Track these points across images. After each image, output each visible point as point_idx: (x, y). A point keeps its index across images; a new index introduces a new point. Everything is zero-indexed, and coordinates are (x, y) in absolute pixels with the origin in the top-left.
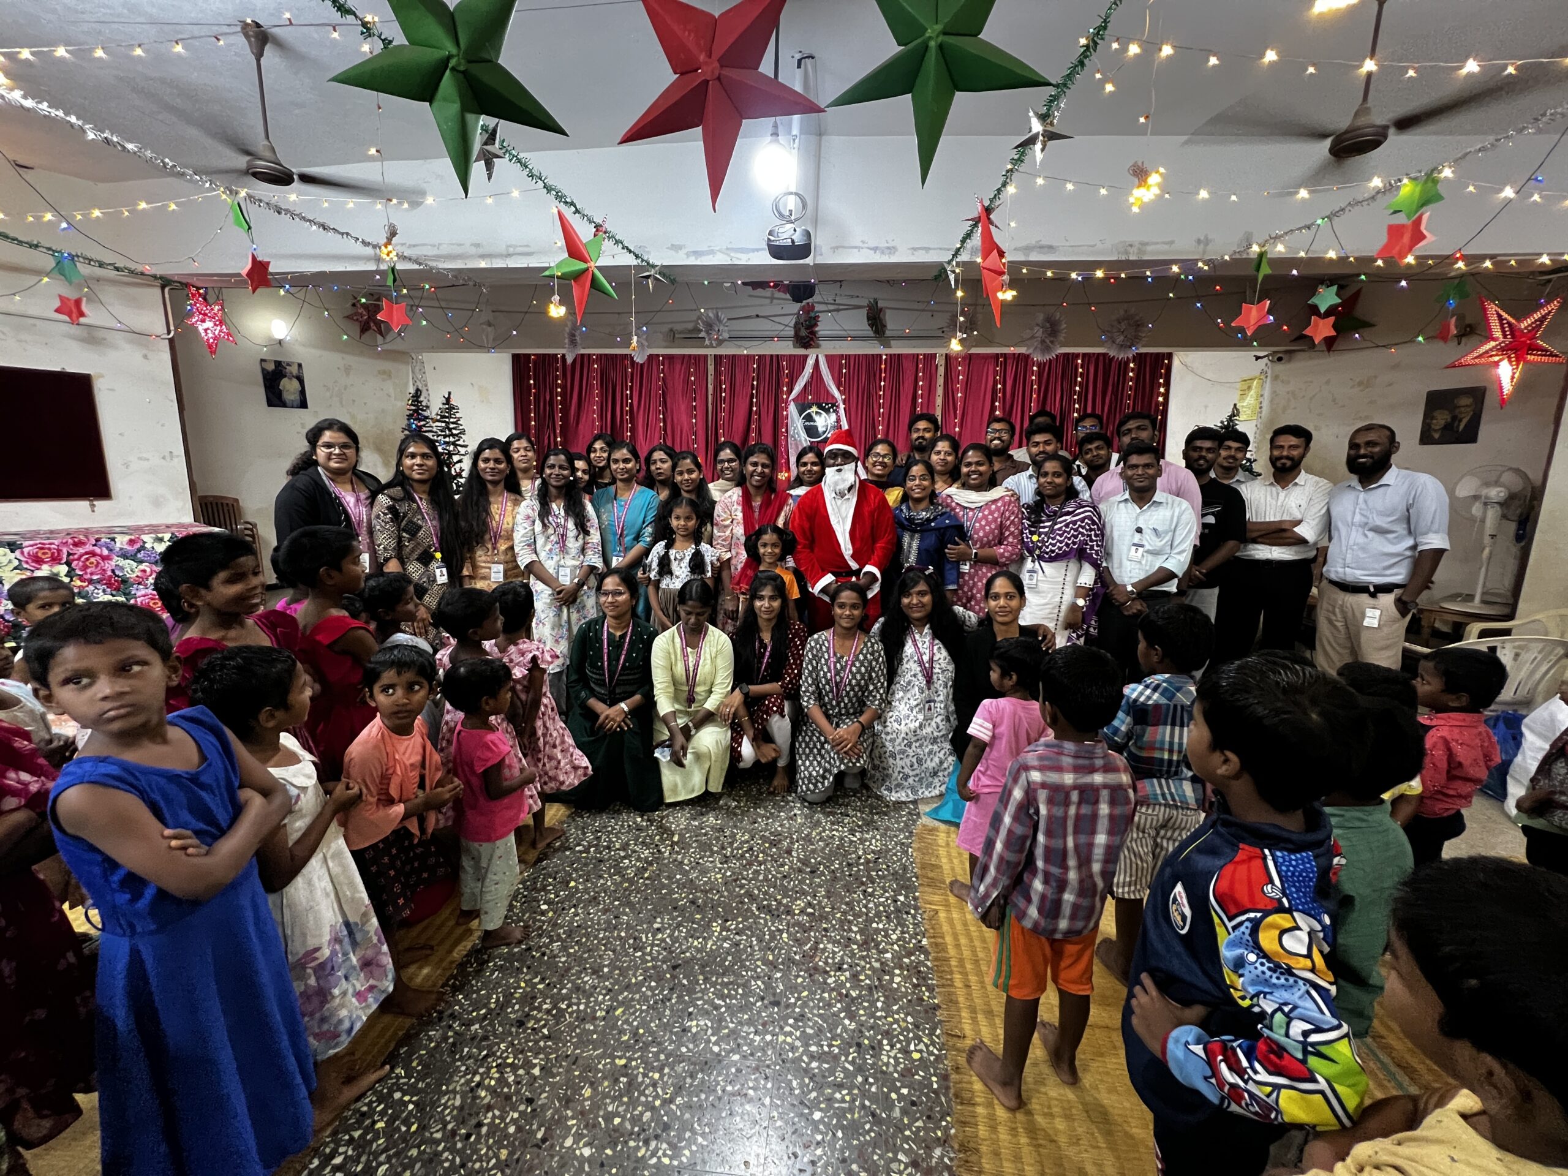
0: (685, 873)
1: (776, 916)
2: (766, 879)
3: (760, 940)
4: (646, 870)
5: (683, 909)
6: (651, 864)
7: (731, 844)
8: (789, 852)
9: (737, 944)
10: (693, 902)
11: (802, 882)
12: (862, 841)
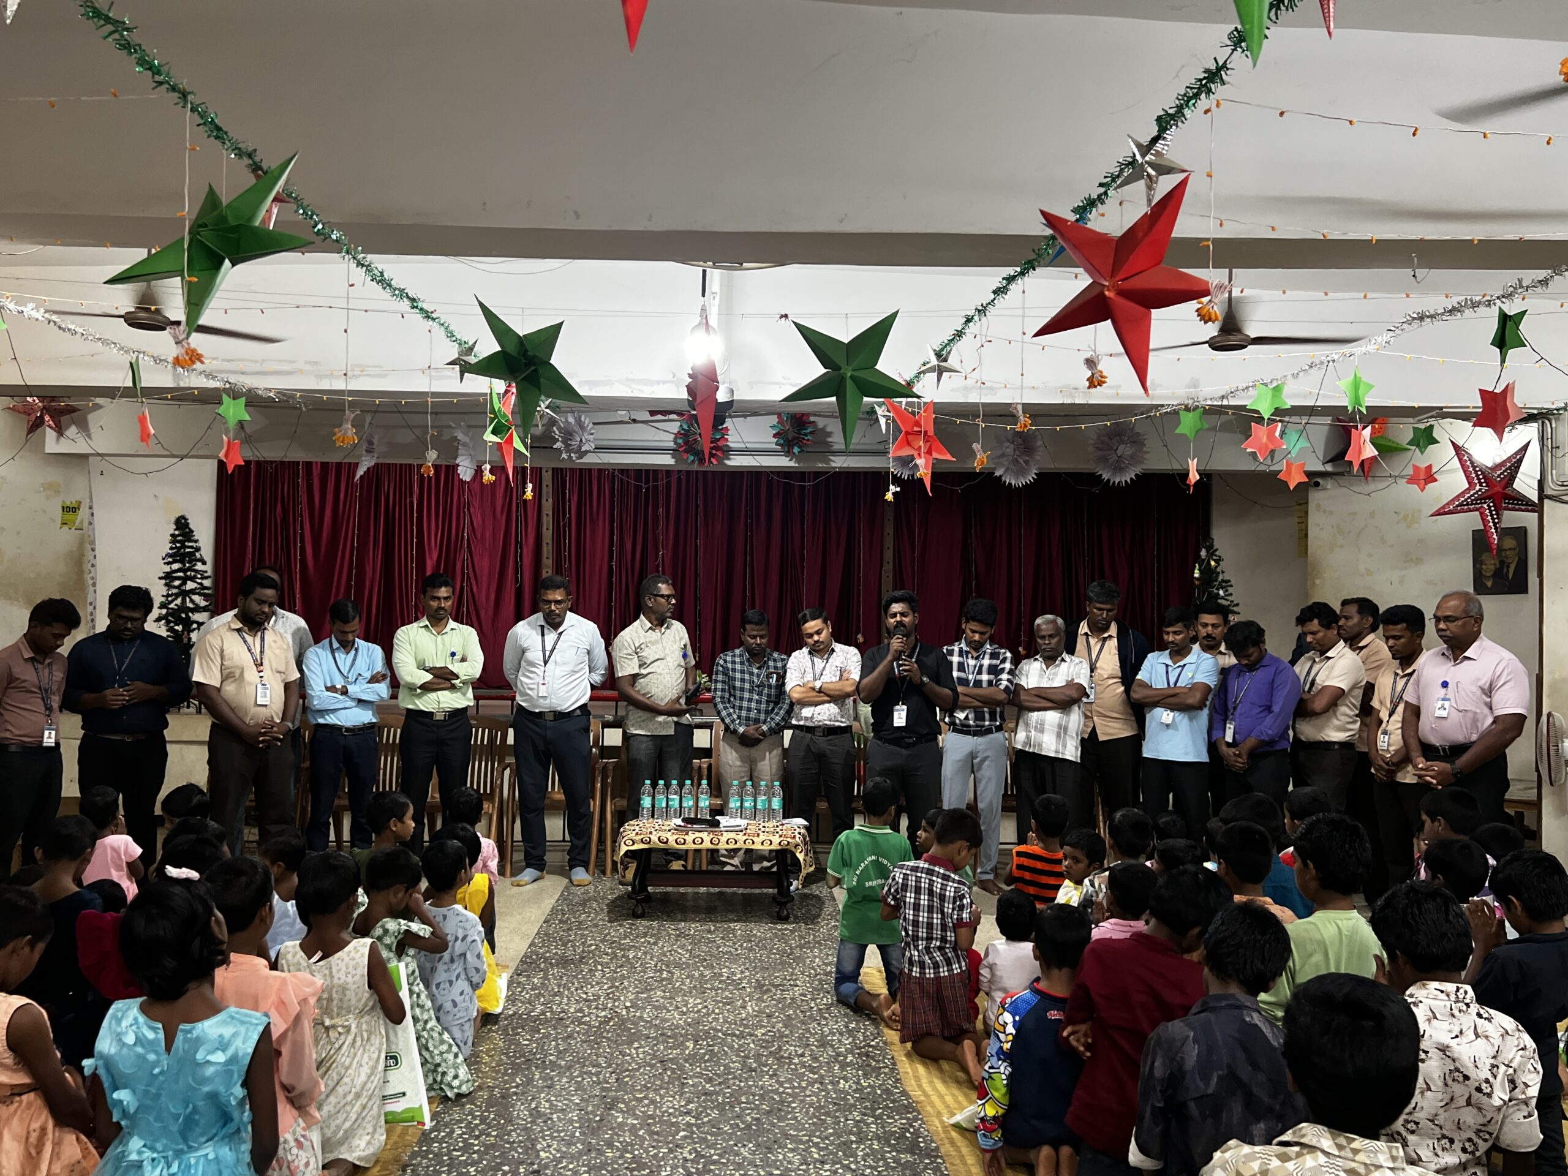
0: (647, 1022)
1: (742, 1036)
2: (725, 1021)
3: (731, 1048)
4: (609, 1022)
5: (655, 1038)
6: (611, 1018)
7: (686, 1005)
8: (744, 1007)
9: (712, 1051)
10: (661, 1035)
11: (762, 1021)
12: (812, 999)
